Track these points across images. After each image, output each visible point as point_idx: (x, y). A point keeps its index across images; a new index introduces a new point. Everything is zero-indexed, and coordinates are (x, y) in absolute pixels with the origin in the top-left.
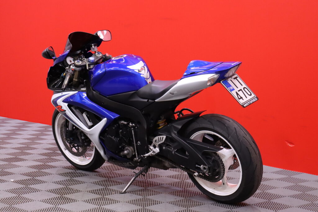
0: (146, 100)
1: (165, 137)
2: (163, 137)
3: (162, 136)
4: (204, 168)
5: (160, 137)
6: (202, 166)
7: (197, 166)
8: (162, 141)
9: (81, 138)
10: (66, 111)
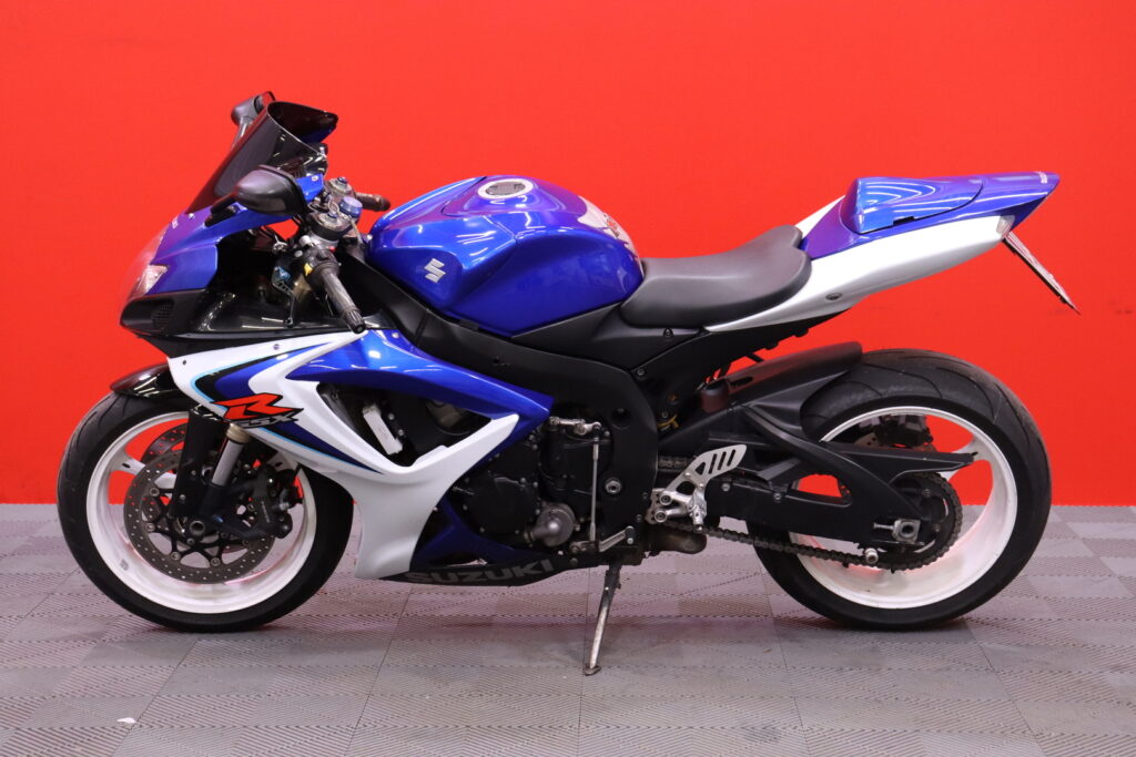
0: (659, 333)
1: (741, 450)
2: (734, 452)
3: (728, 450)
4: (908, 529)
5: (719, 452)
6: (897, 523)
7: (876, 526)
8: (729, 463)
9: (273, 507)
10: (302, 410)
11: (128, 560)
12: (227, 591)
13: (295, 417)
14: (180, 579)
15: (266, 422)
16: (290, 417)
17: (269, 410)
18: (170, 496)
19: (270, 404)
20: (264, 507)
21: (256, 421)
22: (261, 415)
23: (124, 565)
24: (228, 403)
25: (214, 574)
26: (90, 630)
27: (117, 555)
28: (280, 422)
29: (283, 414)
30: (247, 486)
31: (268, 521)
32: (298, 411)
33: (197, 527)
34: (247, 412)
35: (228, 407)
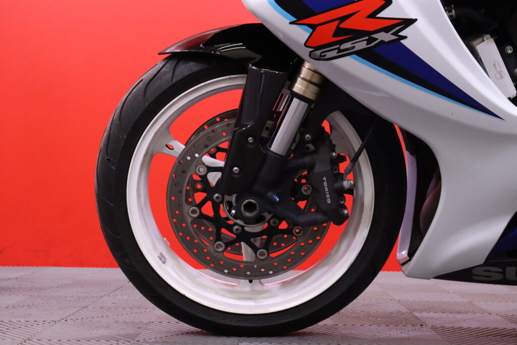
9: (337, 185)
10: (416, 20)
11: (166, 254)
12: (266, 291)
13: (401, 34)
14: (222, 272)
15: (361, 45)
16: (395, 34)
17: (370, 25)
18: (218, 175)
19: (373, 15)
20: (325, 184)
21: (347, 45)
22: (356, 34)
23: (162, 258)
24: (313, 20)
25: (260, 268)
26: (122, 333)
27: (155, 248)
28: (382, 42)
29: (387, 30)
30: (307, 160)
31: (329, 201)
32: (409, 22)
33: (250, 207)
34: (339, 32)
35: (313, 27)
